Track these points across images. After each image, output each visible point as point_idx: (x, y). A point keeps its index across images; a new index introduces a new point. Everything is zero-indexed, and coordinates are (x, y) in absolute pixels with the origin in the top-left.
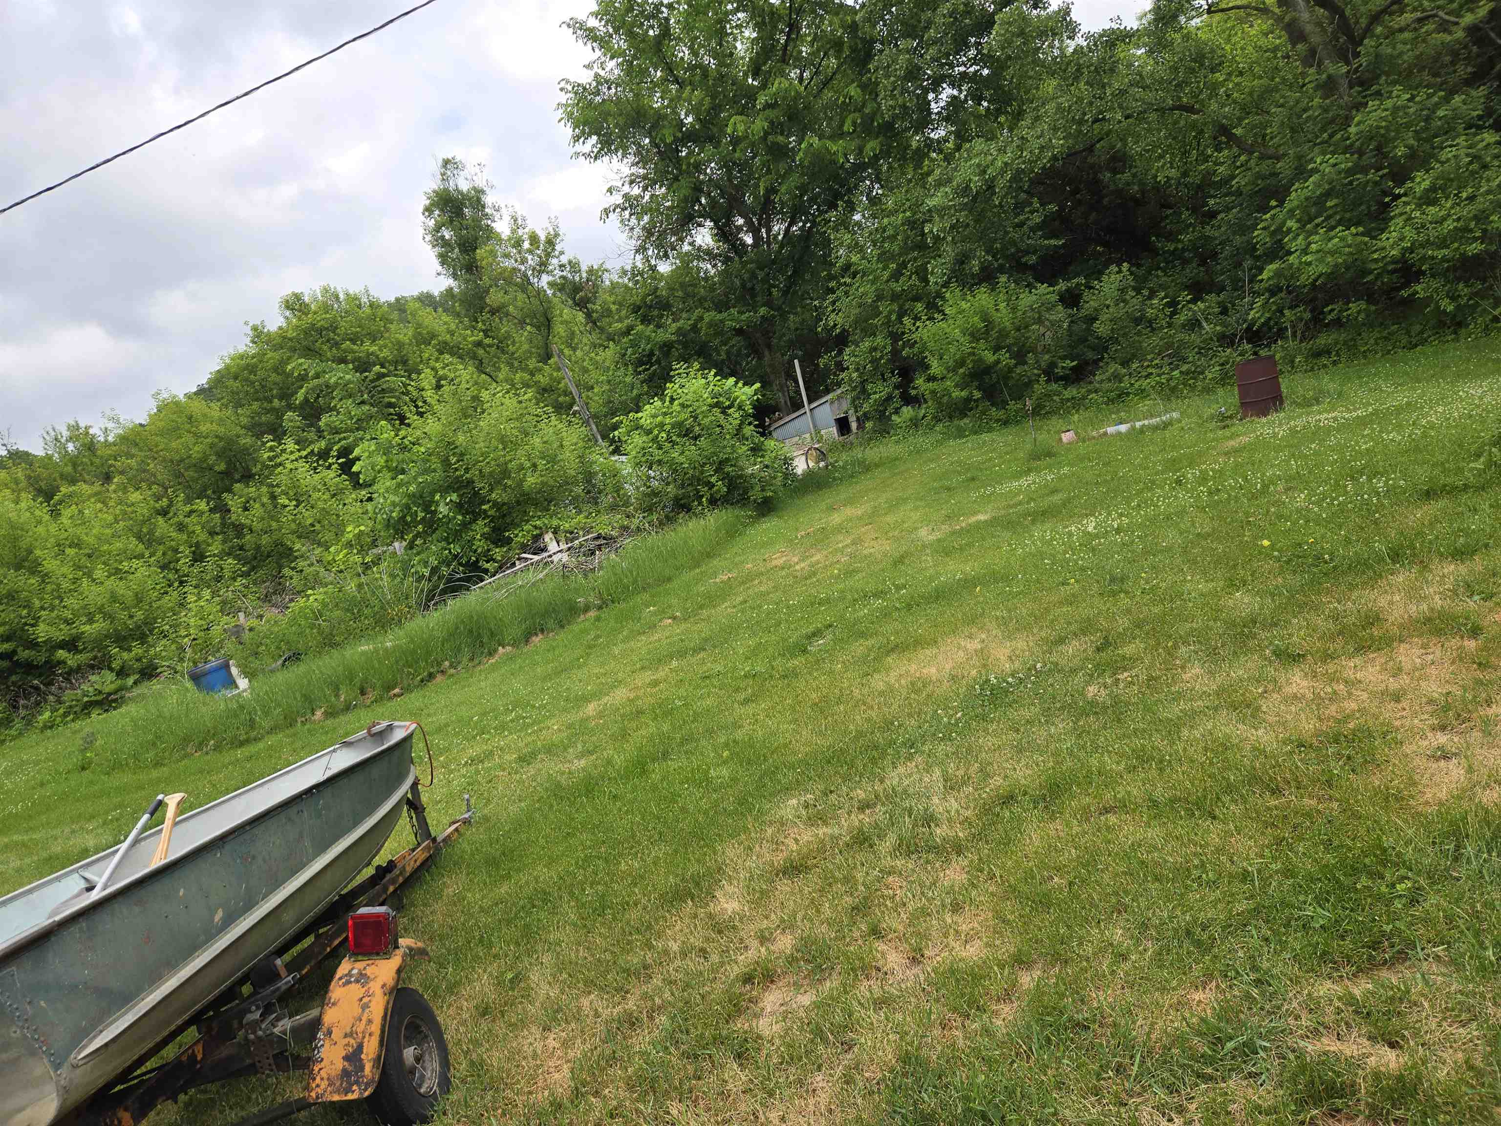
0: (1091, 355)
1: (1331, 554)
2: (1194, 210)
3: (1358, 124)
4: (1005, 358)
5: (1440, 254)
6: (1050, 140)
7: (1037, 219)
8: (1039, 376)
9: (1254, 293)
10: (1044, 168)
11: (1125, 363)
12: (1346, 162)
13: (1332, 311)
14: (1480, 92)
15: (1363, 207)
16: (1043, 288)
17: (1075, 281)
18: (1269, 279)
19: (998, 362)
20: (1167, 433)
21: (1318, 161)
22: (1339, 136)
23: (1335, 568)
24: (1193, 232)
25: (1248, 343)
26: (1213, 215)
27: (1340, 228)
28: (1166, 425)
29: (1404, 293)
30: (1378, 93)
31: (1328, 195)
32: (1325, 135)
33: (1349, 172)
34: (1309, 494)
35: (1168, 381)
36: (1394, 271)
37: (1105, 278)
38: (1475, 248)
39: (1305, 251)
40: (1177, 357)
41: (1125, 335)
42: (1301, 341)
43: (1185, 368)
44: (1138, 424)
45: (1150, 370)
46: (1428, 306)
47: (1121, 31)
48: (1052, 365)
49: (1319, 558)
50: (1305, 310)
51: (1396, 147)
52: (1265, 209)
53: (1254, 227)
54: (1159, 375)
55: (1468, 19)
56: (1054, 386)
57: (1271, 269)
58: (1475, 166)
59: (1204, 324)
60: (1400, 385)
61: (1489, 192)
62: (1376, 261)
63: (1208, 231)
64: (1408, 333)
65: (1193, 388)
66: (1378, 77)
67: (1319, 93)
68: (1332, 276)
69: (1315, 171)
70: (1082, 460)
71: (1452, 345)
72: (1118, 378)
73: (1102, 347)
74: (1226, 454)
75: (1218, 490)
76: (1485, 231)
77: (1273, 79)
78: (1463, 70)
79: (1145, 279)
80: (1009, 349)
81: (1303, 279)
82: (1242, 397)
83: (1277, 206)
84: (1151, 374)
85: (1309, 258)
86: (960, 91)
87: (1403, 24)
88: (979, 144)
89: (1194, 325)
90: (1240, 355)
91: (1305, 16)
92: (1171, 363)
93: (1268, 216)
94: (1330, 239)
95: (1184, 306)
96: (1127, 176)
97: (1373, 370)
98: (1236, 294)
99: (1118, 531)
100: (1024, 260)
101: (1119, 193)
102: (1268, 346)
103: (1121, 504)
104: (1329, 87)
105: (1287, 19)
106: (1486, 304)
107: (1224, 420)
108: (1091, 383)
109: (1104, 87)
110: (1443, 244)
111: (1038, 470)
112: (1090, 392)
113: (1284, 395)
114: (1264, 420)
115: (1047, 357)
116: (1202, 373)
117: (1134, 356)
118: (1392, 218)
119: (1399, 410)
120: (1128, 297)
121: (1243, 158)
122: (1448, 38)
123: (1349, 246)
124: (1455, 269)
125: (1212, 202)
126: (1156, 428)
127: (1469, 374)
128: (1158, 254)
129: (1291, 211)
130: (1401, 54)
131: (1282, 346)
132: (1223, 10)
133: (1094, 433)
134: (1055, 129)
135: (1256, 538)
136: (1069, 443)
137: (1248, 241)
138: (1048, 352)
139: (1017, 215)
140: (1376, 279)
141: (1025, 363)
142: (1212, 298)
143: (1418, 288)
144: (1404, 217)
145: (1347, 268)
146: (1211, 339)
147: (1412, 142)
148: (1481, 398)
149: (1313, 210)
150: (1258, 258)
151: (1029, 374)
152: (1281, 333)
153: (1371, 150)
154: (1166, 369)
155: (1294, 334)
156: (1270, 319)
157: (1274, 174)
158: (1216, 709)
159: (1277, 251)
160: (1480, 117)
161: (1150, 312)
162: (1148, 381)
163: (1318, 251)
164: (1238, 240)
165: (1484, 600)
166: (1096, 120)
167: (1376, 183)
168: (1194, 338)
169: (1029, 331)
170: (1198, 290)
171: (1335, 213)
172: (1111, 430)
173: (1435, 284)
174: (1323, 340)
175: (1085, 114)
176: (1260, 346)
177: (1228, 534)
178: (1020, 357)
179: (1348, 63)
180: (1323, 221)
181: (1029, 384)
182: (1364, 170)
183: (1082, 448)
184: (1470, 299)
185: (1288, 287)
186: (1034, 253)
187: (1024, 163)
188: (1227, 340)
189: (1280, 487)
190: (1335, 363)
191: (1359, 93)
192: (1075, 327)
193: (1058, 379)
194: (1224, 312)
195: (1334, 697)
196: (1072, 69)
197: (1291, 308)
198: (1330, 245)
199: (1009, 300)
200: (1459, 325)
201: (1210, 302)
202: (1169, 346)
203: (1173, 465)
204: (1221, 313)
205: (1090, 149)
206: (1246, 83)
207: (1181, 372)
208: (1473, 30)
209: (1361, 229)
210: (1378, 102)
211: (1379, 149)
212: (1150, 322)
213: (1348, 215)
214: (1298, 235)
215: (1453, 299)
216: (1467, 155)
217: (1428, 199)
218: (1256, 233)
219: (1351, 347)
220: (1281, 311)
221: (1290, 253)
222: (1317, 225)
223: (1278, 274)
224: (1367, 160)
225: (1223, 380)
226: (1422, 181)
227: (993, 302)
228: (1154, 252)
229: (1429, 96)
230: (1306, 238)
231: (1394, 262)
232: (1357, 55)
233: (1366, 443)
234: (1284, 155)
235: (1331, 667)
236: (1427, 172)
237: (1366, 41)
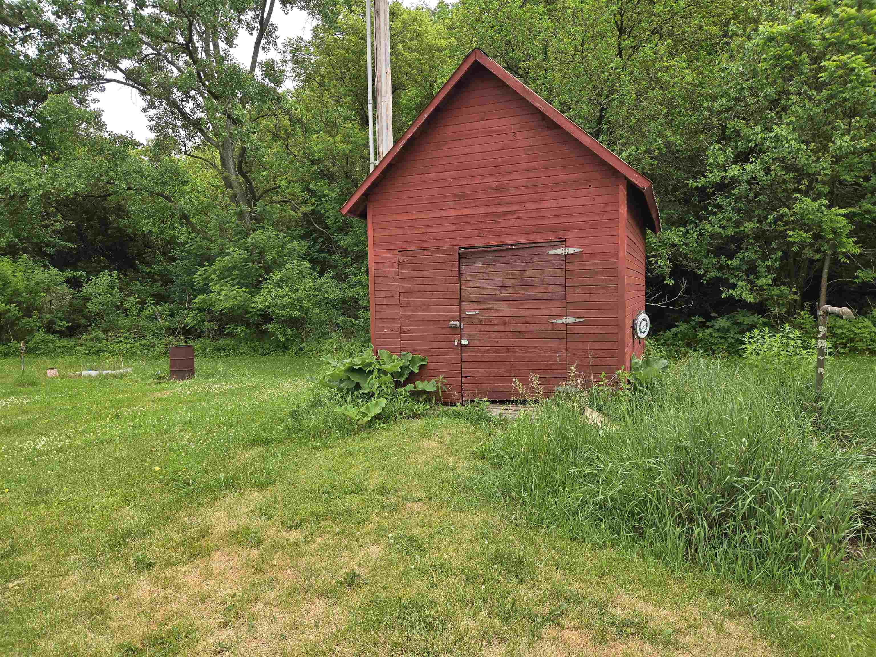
0: (83, 321)
1: (194, 481)
2: (164, 254)
3: (252, 238)
4: (14, 311)
5: (281, 313)
6: (75, 182)
7: (58, 226)
8: (40, 327)
9: (190, 308)
10: (67, 197)
11: (105, 331)
12: (245, 255)
13: (229, 328)
14: (305, 243)
15: (250, 279)
16: (54, 271)
17: (80, 273)
18: (199, 303)
19: (8, 311)
20: (122, 381)
21: (232, 249)
22: (242, 241)
23: (194, 490)
24: (161, 265)
25: (183, 335)
26: (173, 259)
27: (238, 286)
28: (122, 376)
29: (263, 327)
30: (263, 227)
31: (234, 268)
32: (236, 238)
33: (246, 260)
34: (192, 435)
35: (131, 348)
36: (260, 315)
37: (100, 276)
38: (296, 314)
39: (219, 293)
40: (140, 334)
41: (108, 314)
42: (212, 341)
43: (143, 342)
44: (104, 372)
45: (121, 339)
46: (273, 336)
47: (132, 140)
48: (52, 322)
49: (186, 482)
50: (215, 325)
51: (268, 255)
52: (201, 265)
53: (194, 273)
54: (126, 343)
55: (303, 209)
56: (50, 336)
57: (201, 297)
58: (300, 276)
59: (160, 319)
60: (255, 374)
61: (304, 289)
62: (252, 308)
63: (170, 267)
64: (263, 347)
65: (147, 355)
66: (264, 219)
67: (236, 216)
68: (231, 309)
69: (228, 254)
70: (56, 391)
71: (281, 358)
72: (98, 339)
73: (91, 319)
74: (153, 401)
75: (140, 426)
76: (301, 306)
77: (214, 201)
78: (300, 232)
79: (128, 284)
80: (19, 304)
81: (217, 308)
82: (171, 367)
83: (208, 266)
84: (121, 341)
85: (221, 297)
86: (16, 127)
87: (277, 200)
88: (21, 166)
89: (153, 318)
90: (177, 341)
91: (234, 177)
92: (135, 338)
93: (203, 269)
94: (232, 291)
95: (148, 306)
96: (126, 221)
97: (244, 364)
98: (180, 306)
99: (59, 450)
100: (44, 249)
101: (119, 230)
102: (194, 339)
103: (71, 428)
104: (240, 215)
105: (224, 174)
106: (298, 341)
107: (159, 379)
108: (79, 339)
109: (117, 165)
110: (283, 308)
111: (19, 394)
112: (77, 345)
113: (196, 369)
114: (181, 382)
115: (48, 316)
116: (154, 347)
117: (112, 328)
118: (262, 289)
119: (251, 389)
120: (114, 292)
121: (193, 235)
122: (294, 214)
123: (241, 297)
124: (287, 321)
125: (174, 252)
126: (115, 377)
127: (286, 374)
128: (138, 272)
129: (215, 270)
130: (275, 213)
131: (201, 341)
132: (193, 156)
133: (72, 374)
134: (80, 176)
135: (152, 463)
136: (52, 378)
137: (191, 279)
138: (51, 313)
139: (43, 219)
140: (252, 316)
141: (30, 317)
142: (166, 306)
143: (270, 326)
144: (267, 290)
145: (239, 308)
146: (162, 329)
147: (275, 255)
148: (289, 389)
149: (226, 274)
150: (195, 290)
151: (32, 324)
152: (201, 334)
153: (257, 253)
154: (132, 340)
155: (208, 337)
156: (196, 325)
157: (208, 249)
158: (75, 616)
159: (205, 289)
160: (305, 255)
161: (126, 305)
162: (119, 345)
163: (225, 295)
164: (186, 278)
165: (267, 519)
166: (108, 183)
167: (257, 270)
168: (152, 326)
169: (38, 296)
170: (159, 299)
171: (236, 278)
172: (84, 373)
173: (277, 326)
174: (223, 342)
175: (101, 176)
176: (189, 338)
177: (135, 459)
178: (28, 313)
179: (251, 208)
180: (230, 281)
181: (31, 332)
182: (253, 262)
183: (59, 383)
184: (292, 337)
185: (209, 310)
186: (53, 247)
187: (54, 189)
188: (171, 331)
189: (177, 429)
190: (227, 356)
191: (255, 224)
192: (75, 302)
193: (54, 332)
194: (172, 315)
195: (165, 601)
196: (97, 147)
197: (209, 321)
198: (231, 294)
199: (25, 271)
200: (286, 348)
201: (164, 308)
202: (136, 327)
203: (118, 404)
204: (170, 315)
205: (105, 198)
206: (201, 198)
207: (140, 344)
208: (305, 215)
209: (247, 290)
210: (261, 231)
211: (260, 253)
212: (126, 310)
213: (242, 281)
214: (216, 284)
215: (285, 335)
216: (297, 269)
217: (279, 285)
218: (195, 276)
219: (236, 349)
220: (203, 321)
221: (212, 292)
222: (227, 282)
223: (204, 301)
224: (254, 257)
225: (164, 354)
226: (277, 275)
227: (13, 270)
228: (136, 270)
229: (285, 237)
230: (220, 287)
231: (260, 310)
232: (255, 205)
233: (231, 405)
234: (215, 241)
235: (169, 574)
236: (280, 271)
237: (260, 201)
